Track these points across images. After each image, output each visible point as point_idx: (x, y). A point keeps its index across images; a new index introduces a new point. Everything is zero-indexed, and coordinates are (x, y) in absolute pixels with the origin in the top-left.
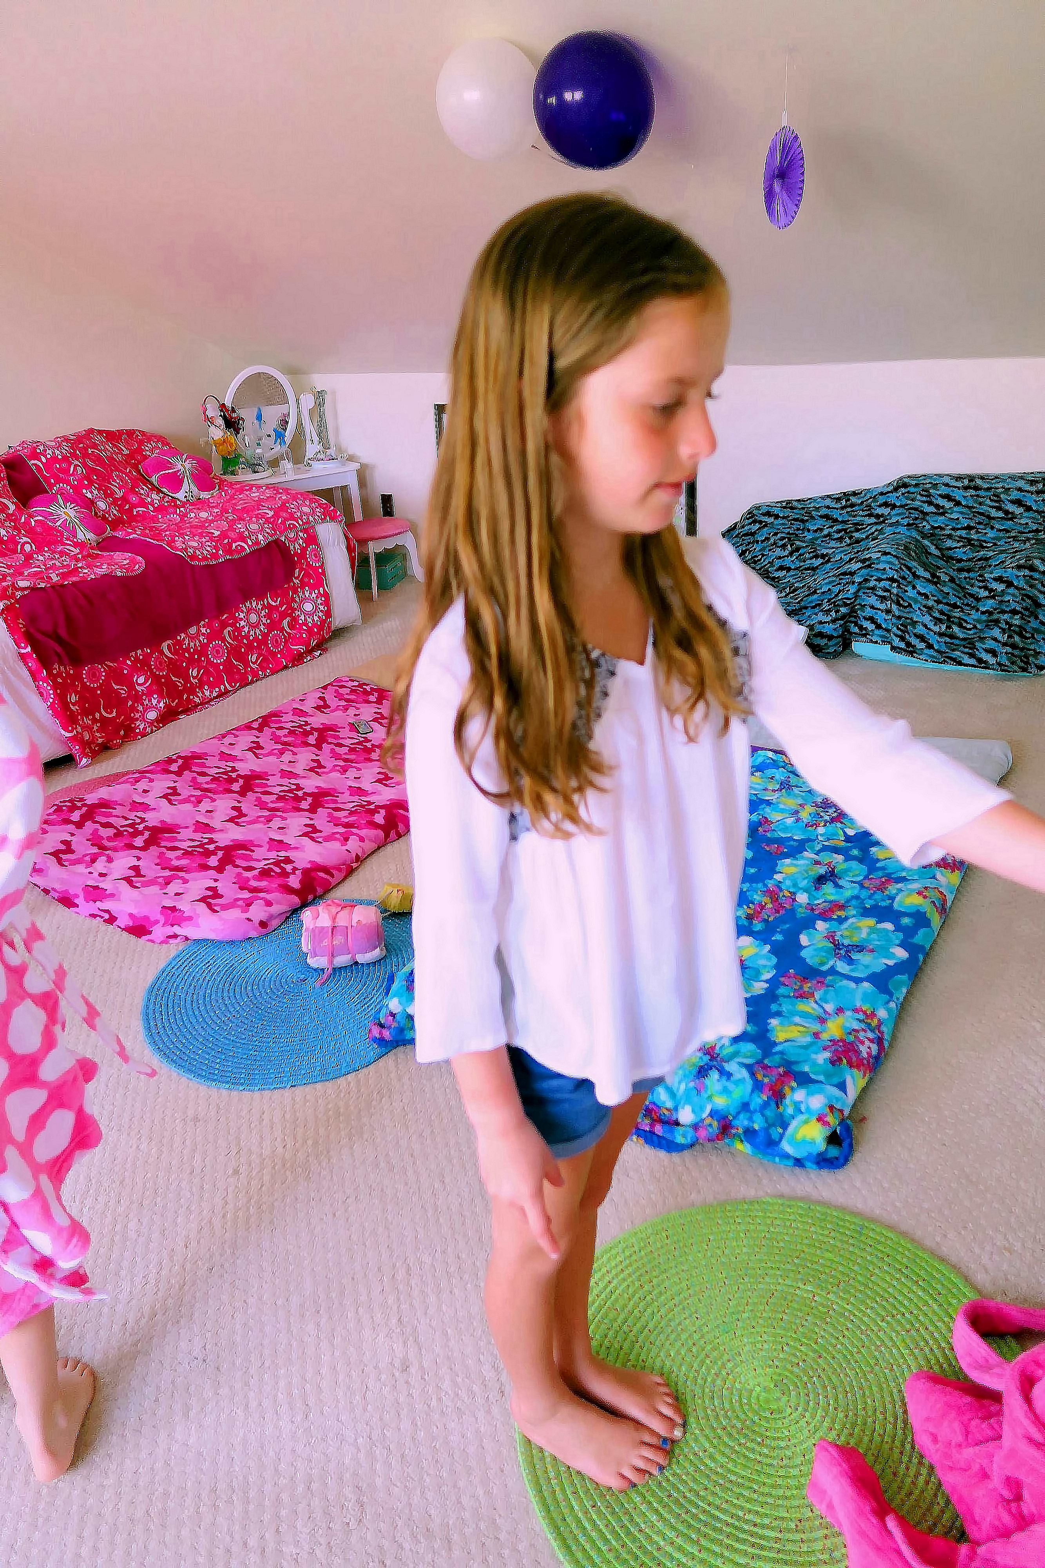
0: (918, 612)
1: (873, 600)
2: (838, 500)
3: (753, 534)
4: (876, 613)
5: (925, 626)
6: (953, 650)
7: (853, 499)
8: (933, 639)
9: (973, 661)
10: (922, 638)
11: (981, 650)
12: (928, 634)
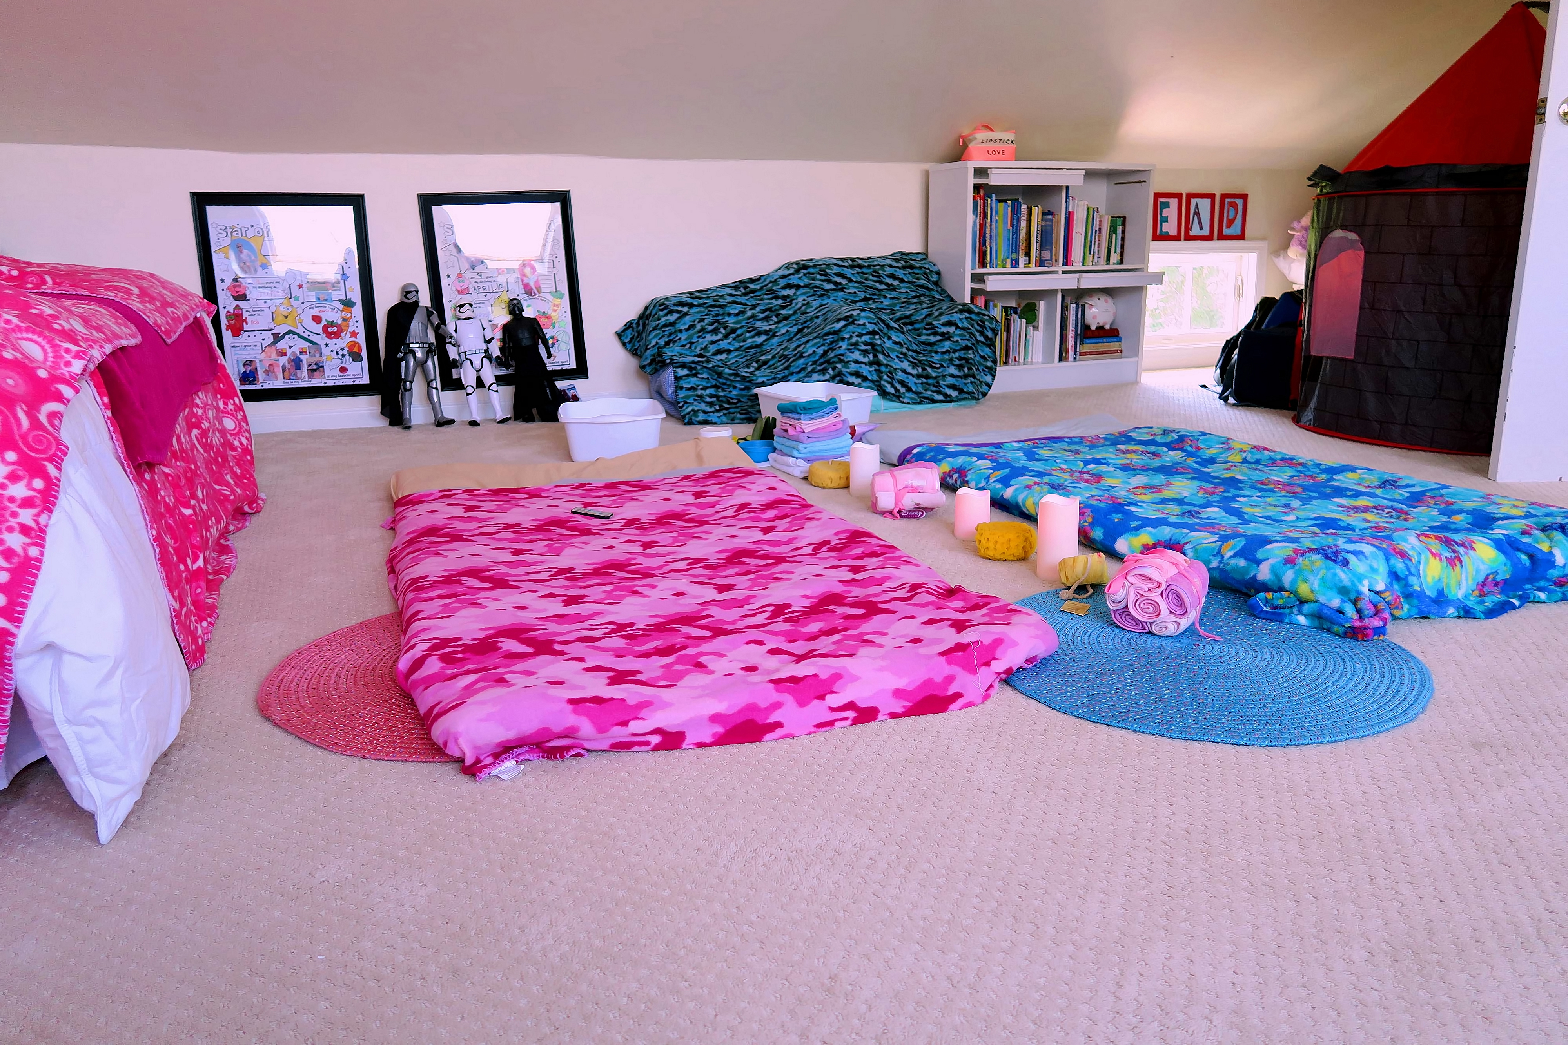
0: (896, 360)
1: (857, 355)
2: (736, 288)
3: (672, 324)
4: (861, 367)
5: (904, 371)
6: (926, 390)
7: (752, 286)
8: (911, 381)
9: (941, 397)
10: (902, 383)
11: (944, 387)
12: (908, 378)
